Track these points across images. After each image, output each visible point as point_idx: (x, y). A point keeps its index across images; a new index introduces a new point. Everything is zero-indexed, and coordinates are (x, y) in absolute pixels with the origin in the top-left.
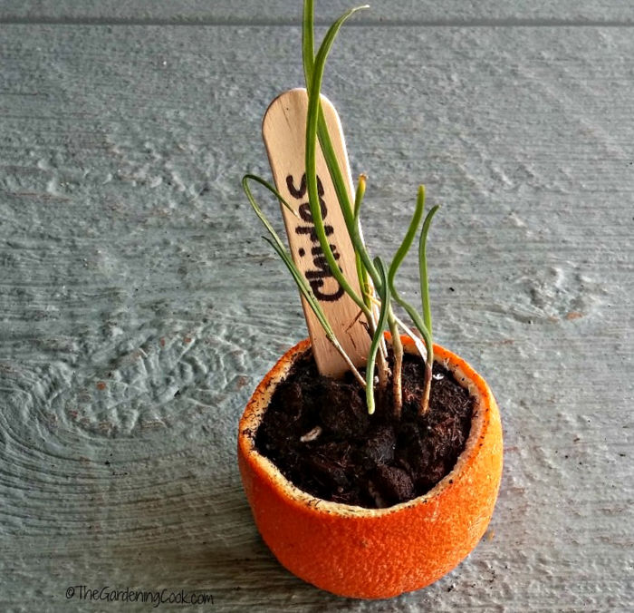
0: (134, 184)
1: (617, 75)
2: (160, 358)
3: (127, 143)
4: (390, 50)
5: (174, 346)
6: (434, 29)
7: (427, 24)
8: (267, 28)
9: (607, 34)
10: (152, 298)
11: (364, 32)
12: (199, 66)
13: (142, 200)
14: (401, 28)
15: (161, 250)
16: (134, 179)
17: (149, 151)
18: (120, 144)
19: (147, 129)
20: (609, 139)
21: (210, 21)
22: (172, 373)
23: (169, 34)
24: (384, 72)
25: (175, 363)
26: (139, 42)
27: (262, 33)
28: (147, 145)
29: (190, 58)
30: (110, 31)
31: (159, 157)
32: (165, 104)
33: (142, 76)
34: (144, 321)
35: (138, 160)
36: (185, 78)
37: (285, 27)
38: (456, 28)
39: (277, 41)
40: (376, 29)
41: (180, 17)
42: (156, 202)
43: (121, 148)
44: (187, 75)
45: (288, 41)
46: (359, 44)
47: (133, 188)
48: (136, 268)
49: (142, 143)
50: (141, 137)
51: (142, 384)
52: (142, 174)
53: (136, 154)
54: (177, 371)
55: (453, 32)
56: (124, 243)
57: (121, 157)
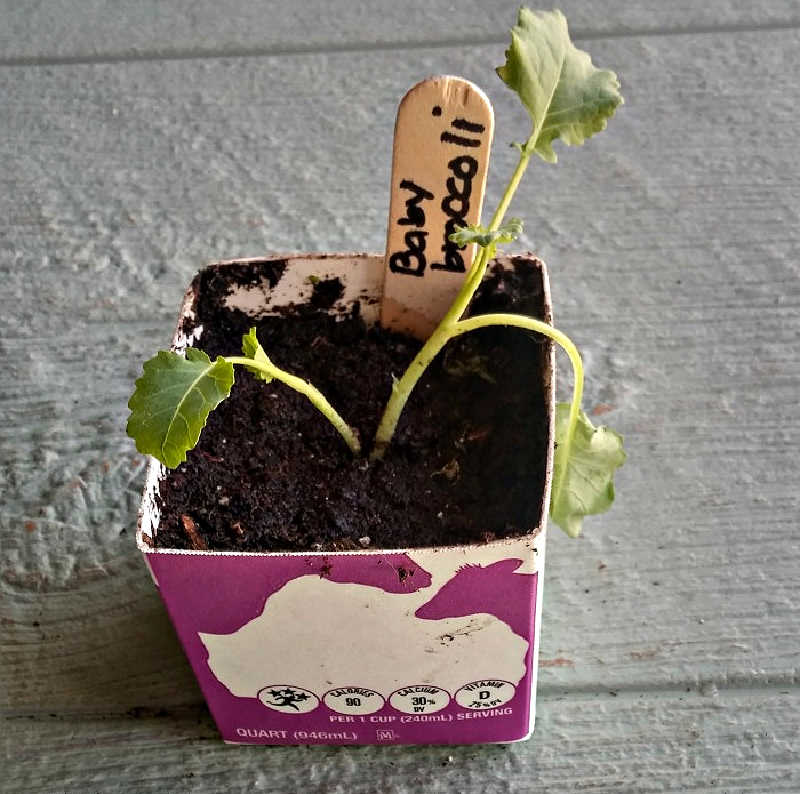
0: (75, 268)
1: (662, 98)
2: (103, 488)
3: (68, 216)
4: (388, 81)
5: (120, 471)
6: (442, 51)
7: (434, 44)
8: (240, 60)
9: (651, 46)
10: (94, 412)
11: (357, 60)
12: (157, 113)
13: (85, 287)
14: (402, 52)
15: (107, 350)
16: (74, 262)
17: (94, 225)
18: (59, 217)
19: (92, 197)
20: (651, 182)
21: (171, 54)
22: (117, 506)
23: (121, 73)
24: (380, 110)
25: (120, 493)
26: (84, 85)
27: (233, 67)
28: (92, 218)
29: (145, 103)
30: (49, 74)
31: (105, 231)
32: (114, 163)
33: (88, 129)
34: (84, 441)
35: (80, 237)
36: (140, 130)
37: (262, 58)
38: (468, 48)
39: (252, 76)
40: (371, 54)
41: (134, 50)
42: (101, 290)
43: (60, 222)
44: (142, 126)
45: (265, 76)
46: (351, 74)
47: (74, 274)
48: (76, 375)
49: (86, 214)
50: (84, 207)
51: (81, 520)
52: (85, 254)
53: (78, 230)
54: (123, 503)
55: (465, 53)
56: (63, 344)
57: (60, 234)
